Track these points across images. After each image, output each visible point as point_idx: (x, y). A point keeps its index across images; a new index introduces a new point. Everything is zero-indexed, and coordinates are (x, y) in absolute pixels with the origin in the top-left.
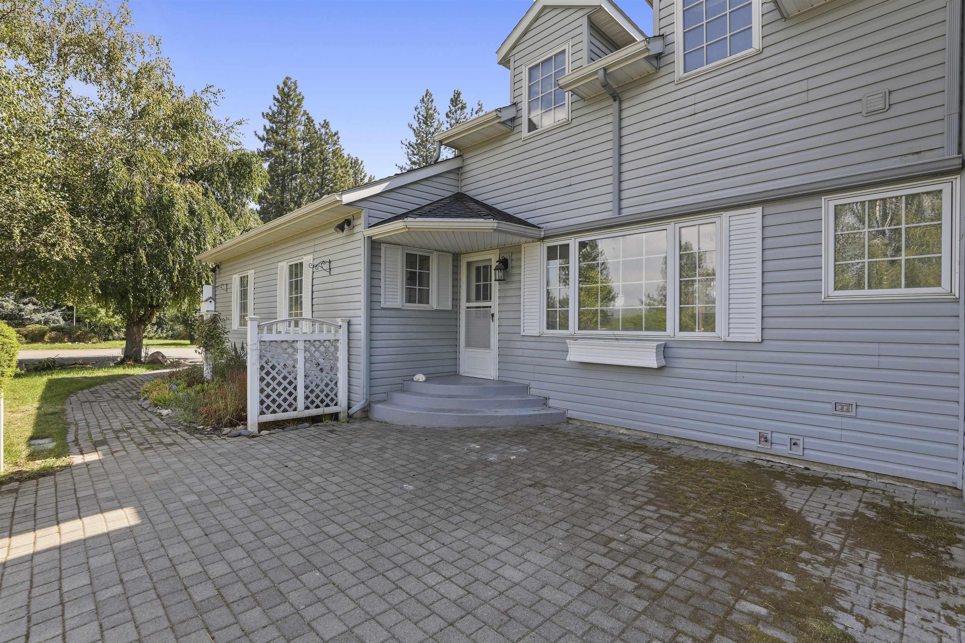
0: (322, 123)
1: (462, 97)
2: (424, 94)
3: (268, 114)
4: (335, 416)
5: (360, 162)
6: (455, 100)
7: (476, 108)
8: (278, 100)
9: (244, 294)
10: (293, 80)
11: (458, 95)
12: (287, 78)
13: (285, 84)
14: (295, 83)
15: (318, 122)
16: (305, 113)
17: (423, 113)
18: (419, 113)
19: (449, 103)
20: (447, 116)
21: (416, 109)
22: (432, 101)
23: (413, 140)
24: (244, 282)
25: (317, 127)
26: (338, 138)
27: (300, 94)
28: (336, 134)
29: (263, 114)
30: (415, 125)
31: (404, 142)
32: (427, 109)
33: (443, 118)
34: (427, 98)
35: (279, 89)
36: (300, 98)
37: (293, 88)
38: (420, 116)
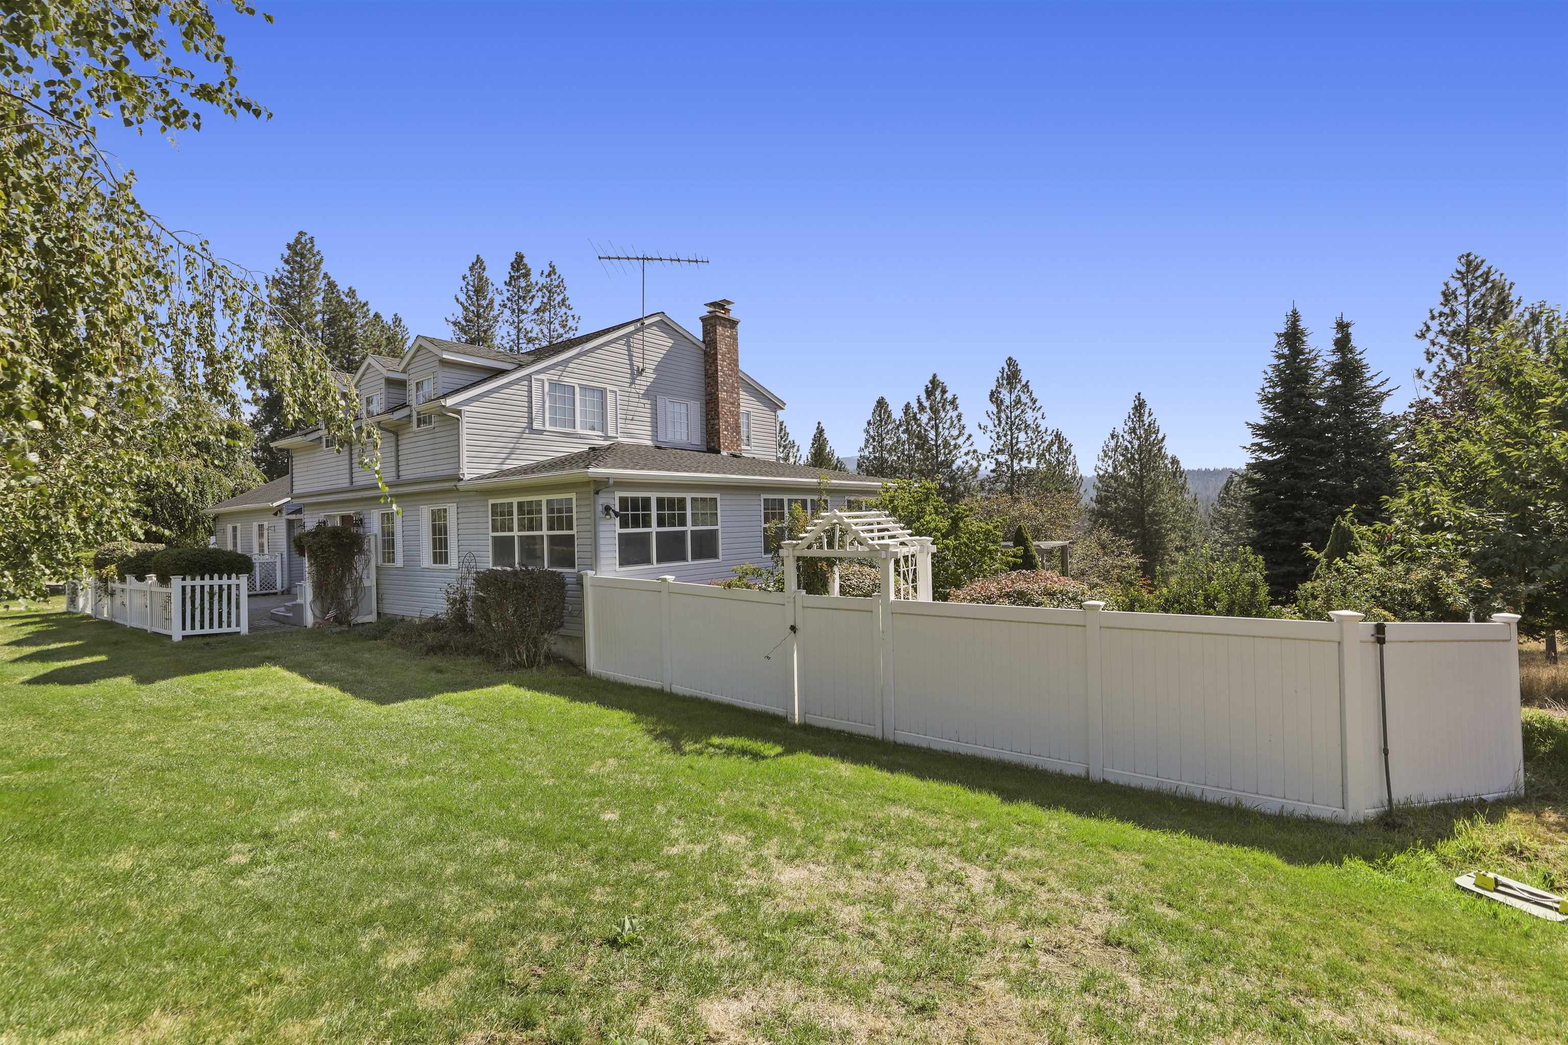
0: (347, 291)
1: (525, 261)
2: (474, 260)
3: (274, 280)
4: (275, 594)
6: (518, 263)
7: (547, 270)
8: (287, 261)
9: (235, 537)
10: (308, 236)
11: (520, 258)
12: (301, 233)
13: (298, 240)
14: (312, 239)
15: (343, 287)
16: (326, 276)
17: (474, 282)
18: (468, 283)
19: (509, 268)
20: (507, 283)
21: (464, 278)
22: (485, 269)
23: (461, 314)
24: (235, 529)
25: (341, 295)
26: (369, 307)
27: (318, 253)
28: (366, 304)
30: (462, 298)
31: (449, 318)
32: (479, 279)
34: (478, 264)
35: (289, 246)
36: (318, 258)
37: (309, 246)
38: (470, 288)
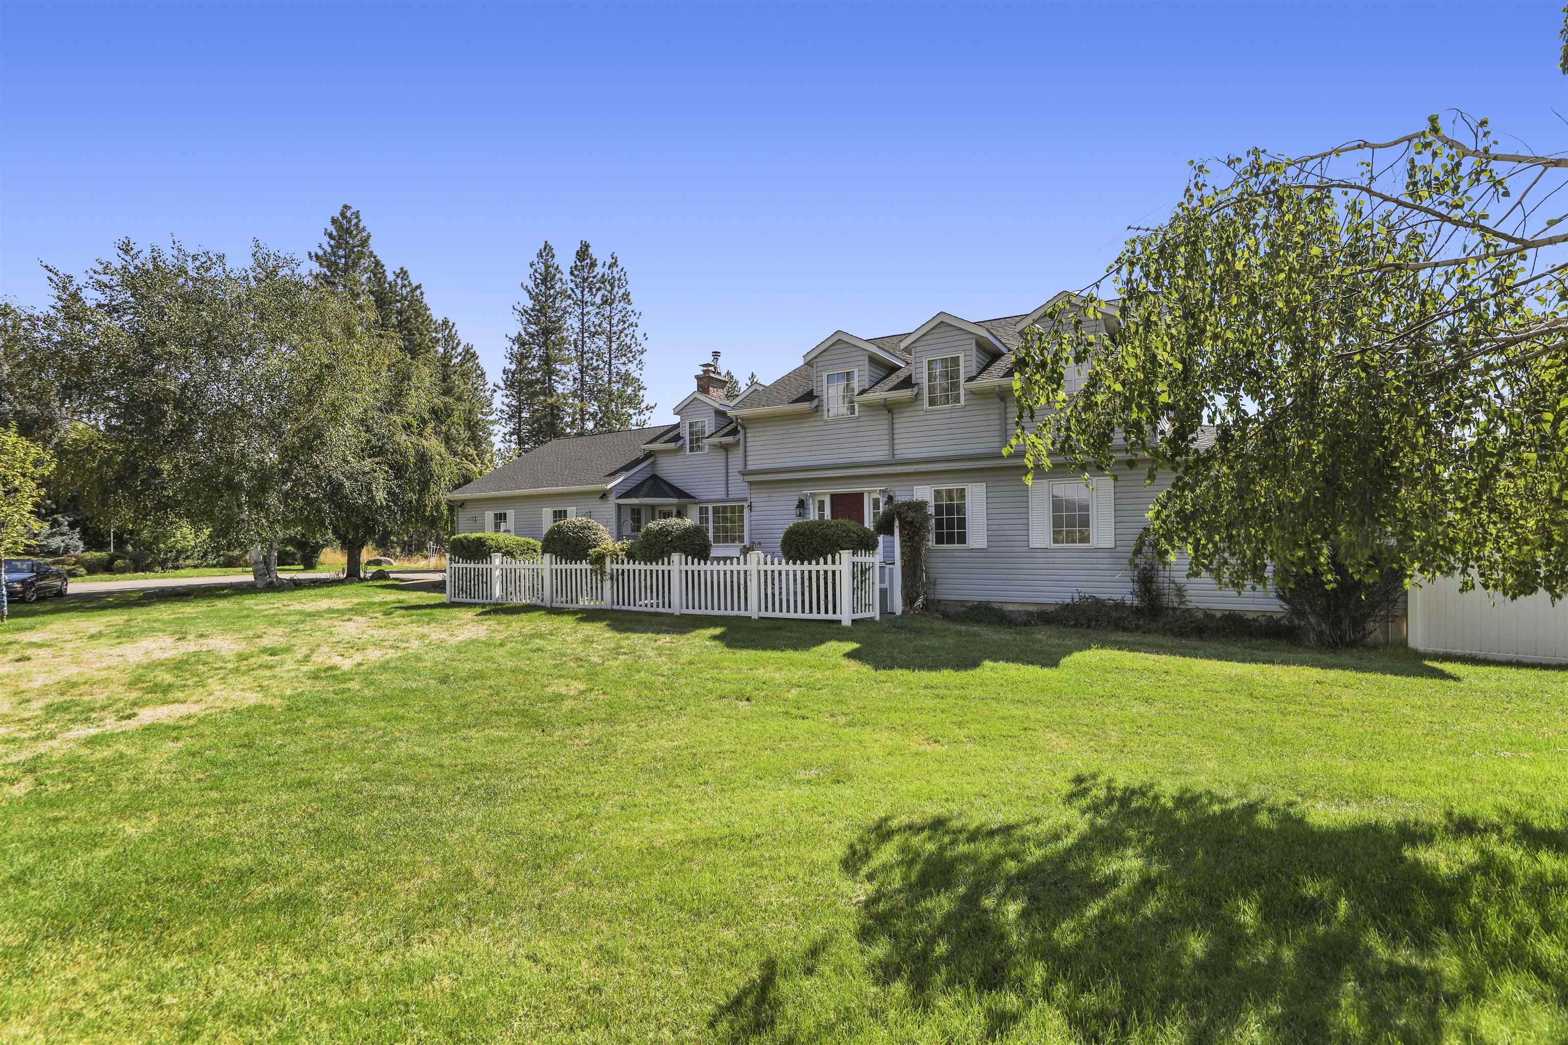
0: (398, 271)
1: (591, 250)
2: (542, 248)
3: (317, 255)
5: (451, 324)
6: (583, 253)
7: (609, 261)
8: (331, 236)
10: (354, 210)
11: (585, 247)
12: (345, 207)
13: (343, 214)
14: (357, 213)
15: (391, 269)
16: (372, 254)
17: (542, 269)
18: (536, 271)
19: (574, 258)
20: (572, 273)
21: (531, 265)
22: (553, 256)
23: (530, 304)
25: (390, 277)
26: (422, 294)
27: (364, 229)
28: (419, 287)
29: (310, 254)
30: (531, 285)
31: (517, 307)
32: (547, 267)
33: (567, 276)
34: (547, 252)
35: (334, 221)
36: (364, 234)
37: (354, 221)
38: (538, 275)
